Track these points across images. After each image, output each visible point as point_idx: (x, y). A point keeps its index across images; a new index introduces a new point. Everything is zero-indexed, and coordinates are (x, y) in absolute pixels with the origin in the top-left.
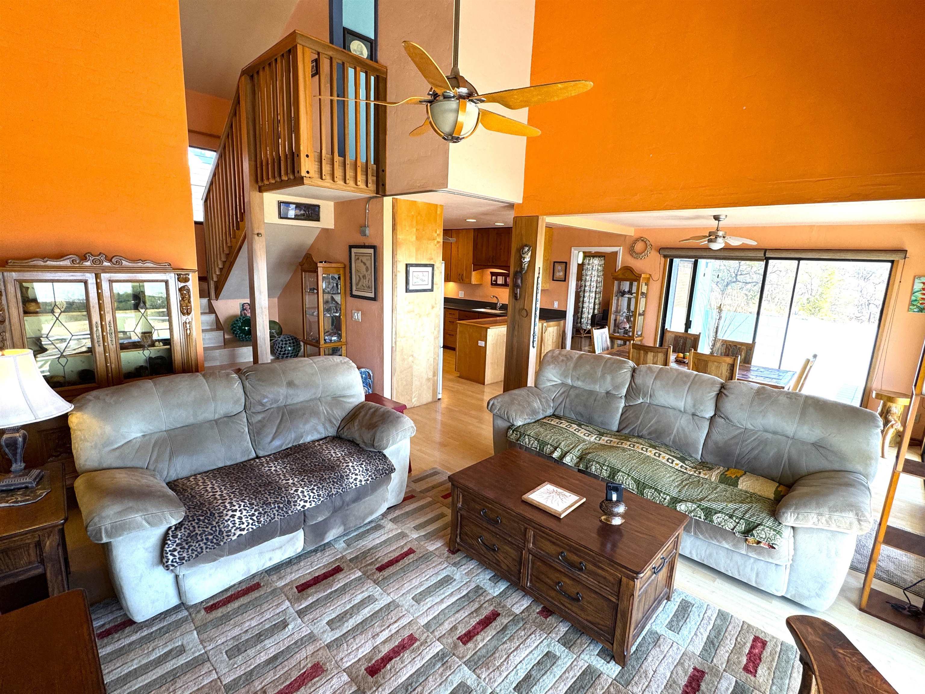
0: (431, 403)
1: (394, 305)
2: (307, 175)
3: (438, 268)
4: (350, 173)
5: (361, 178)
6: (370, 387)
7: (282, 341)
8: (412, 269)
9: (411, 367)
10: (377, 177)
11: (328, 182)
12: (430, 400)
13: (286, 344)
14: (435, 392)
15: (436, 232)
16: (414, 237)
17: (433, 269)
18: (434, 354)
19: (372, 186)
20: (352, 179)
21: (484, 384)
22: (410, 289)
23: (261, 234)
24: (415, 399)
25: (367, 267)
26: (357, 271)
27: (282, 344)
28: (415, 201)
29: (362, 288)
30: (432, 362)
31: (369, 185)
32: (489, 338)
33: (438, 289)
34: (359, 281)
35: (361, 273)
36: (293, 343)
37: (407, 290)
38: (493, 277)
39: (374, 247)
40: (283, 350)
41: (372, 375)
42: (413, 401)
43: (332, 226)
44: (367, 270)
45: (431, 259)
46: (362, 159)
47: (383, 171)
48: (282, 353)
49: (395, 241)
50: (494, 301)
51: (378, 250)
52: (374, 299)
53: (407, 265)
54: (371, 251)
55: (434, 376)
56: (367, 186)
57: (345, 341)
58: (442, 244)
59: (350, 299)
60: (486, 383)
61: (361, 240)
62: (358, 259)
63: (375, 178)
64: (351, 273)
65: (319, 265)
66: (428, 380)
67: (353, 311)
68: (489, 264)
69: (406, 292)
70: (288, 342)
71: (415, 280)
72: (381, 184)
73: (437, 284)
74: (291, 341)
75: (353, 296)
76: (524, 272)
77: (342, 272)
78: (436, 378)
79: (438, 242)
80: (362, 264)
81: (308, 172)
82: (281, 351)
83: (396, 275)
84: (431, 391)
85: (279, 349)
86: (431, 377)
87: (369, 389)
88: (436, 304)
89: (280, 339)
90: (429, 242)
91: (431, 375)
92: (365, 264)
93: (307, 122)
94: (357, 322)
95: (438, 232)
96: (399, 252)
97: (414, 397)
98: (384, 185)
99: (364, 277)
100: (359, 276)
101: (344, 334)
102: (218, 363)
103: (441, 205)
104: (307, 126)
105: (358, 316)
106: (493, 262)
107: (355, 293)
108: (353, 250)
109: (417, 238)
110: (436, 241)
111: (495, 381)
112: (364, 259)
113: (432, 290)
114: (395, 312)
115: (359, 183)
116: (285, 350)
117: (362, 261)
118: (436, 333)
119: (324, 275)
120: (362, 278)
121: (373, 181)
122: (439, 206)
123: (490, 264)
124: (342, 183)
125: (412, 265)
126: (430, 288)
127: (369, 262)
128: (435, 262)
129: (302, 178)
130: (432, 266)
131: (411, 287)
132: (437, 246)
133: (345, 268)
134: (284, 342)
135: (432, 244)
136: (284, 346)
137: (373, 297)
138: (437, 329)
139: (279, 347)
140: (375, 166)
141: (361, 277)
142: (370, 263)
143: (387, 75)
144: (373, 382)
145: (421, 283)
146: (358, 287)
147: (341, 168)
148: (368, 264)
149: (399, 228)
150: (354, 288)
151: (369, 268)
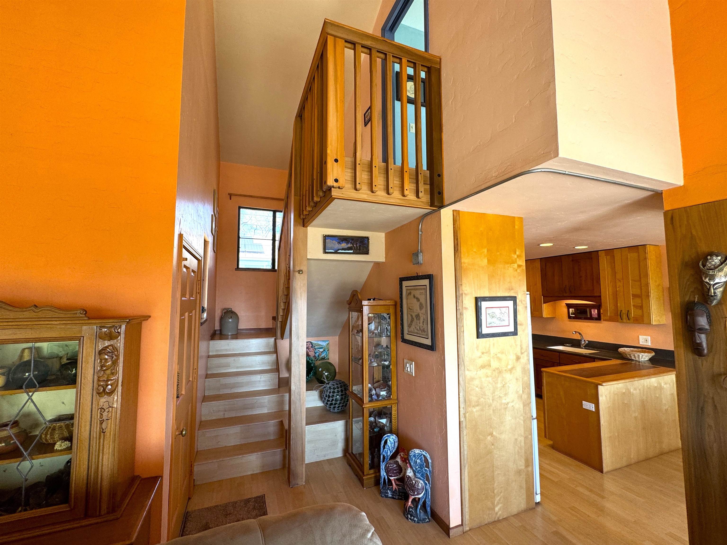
0: (526, 511)
1: (460, 357)
2: (335, 184)
3: (521, 301)
4: (394, 181)
5: (409, 186)
6: (428, 480)
7: (330, 388)
8: (484, 305)
9: (490, 452)
10: (432, 184)
11: (365, 194)
12: (523, 506)
13: (334, 392)
14: (530, 493)
15: (516, 253)
16: (486, 261)
17: (515, 304)
18: (525, 431)
19: (425, 197)
20: (398, 189)
21: (602, 471)
22: (483, 333)
23: (302, 271)
24: (500, 505)
25: (421, 305)
26: (409, 308)
27: (330, 393)
28: (484, 214)
29: (416, 331)
30: (523, 444)
31: (421, 195)
32: (602, 399)
33: (524, 331)
34: (412, 321)
35: (414, 312)
36: (342, 391)
37: (479, 335)
38: (571, 310)
39: (429, 277)
40: (330, 399)
41: (430, 461)
42: (497, 509)
43: (382, 259)
44: (421, 308)
45: (511, 289)
46: (412, 164)
47: (439, 175)
48: (329, 403)
49: (458, 267)
50: (577, 337)
51: (435, 278)
52: (431, 348)
53: (477, 299)
54: (426, 282)
55: (527, 466)
56: (418, 196)
57: (396, 398)
58: (524, 268)
59: (402, 345)
60: (605, 470)
61: (413, 270)
62: (410, 293)
63: (428, 187)
64: (402, 311)
65: (365, 303)
66: (519, 472)
67: (405, 361)
68: (565, 295)
69: (478, 337)
70: (336, 390)
71: (489, 320)
72: (436, 194)
73: (521, 325)
74: (340, 389)
75: (405, 341)
76: (715, 302)
77: (392, 311)
78: (530, 469)
79: (519, 266)
80: (415, 300)
81: (336, 181)
82: (328, 401)
83: (461, 314)
84: (524, 491)
85: (327, 398)
86: (523, 467)
87: (426, 484)
88: (522, 353)
89: (328, 386)
90: (507, 266)
91: (521, 464)
92: (418, 300)
93: (337, 121)
94: (409, 375)
95: (517, 253)
96: (464, 281)
97: (498, 504)
98: (441, 193)
99: (418, 316)
100: (411, 316)
101: (394, 389)
102: (265, 411)
103: (519, 218)
104: (337, 124)
105: (411, 368)
106: (571, 292)
107: (407, 337)
108: (405, 283)
109: (489, 261)
110: (516, 266)
111: (619, 466)
112: (417, 293)
113: (515, 333)
114: (462, 368)
115: (406, 192)
116: (333, 400)
117: (414, 297)
118: (525, 396)
119: (370, 315)
120: (415, 319)
121: (425, 190)
122: (516, 219)
123: (567, 295)
124: (384, 194)
125: (485, 299)
126: (512, 330)
127: (424, 296)
128: (517, 293)
129: (330, 189)
130: (514, 299)
131: (485, 330)
132: (518, 271)
133: (395, 305)
134: (332, 390)
135: (511, 270)
136: (331, 395)
137: (430, 344)
138: (526, 390)
139: (326, 396)
140: (428, 171)
141: (414, 317)
142: (425, 299)
143: (440, 66)
144: (432, 473)
145: (498, 323)
146: (410, 330)
147: (382, 175)
148: (422, 300)
149: (463, 249)
150: (406, 332)
151: (424, 306)
